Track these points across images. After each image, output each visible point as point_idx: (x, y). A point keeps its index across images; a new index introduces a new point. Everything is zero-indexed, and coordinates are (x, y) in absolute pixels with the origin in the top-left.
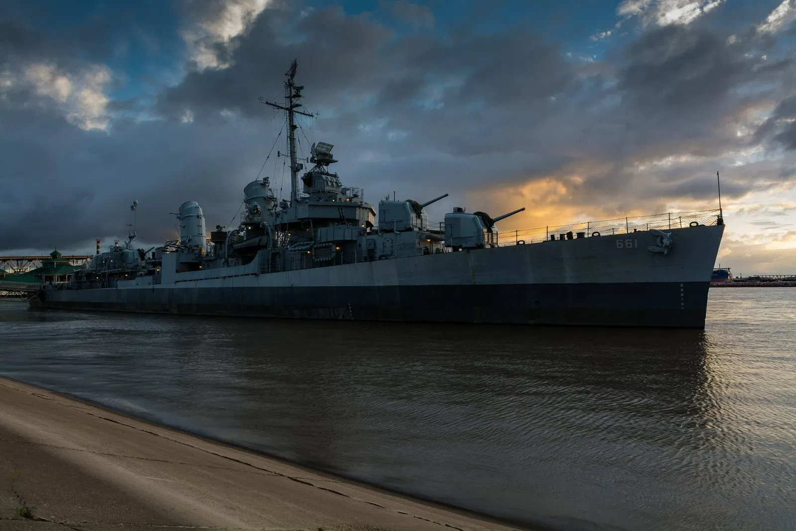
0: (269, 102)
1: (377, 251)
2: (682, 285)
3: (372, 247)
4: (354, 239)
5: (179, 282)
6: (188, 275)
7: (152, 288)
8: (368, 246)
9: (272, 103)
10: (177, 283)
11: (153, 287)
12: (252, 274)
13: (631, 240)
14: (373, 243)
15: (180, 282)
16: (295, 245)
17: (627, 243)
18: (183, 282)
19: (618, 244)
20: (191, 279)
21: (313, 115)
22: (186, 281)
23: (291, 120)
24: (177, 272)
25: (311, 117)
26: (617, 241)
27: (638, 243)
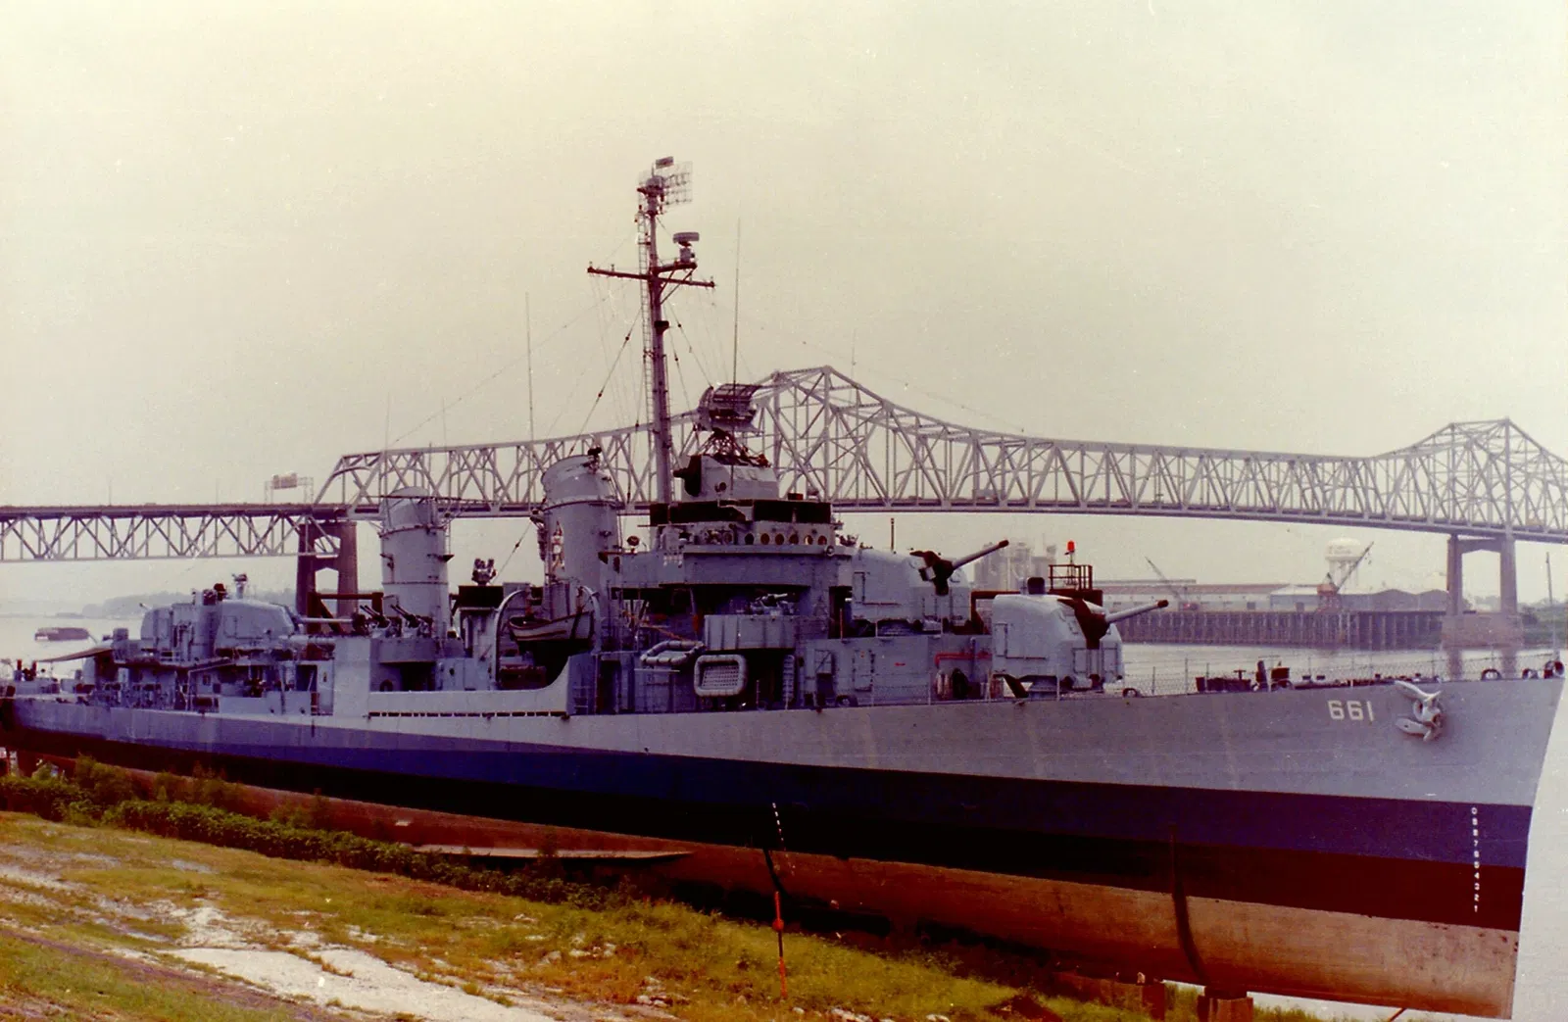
0: (595, 268)
1: (839, 680)
2: (1474, 811)
3: (827, 670)
4: (789, 645)
5: (377, 714)
6: (401, 699)
7: (310, 724)
8: (818, 665)
9: (602, 268)
10: (373, 718)
11: (313, 722)
12: (553, 714)
13: (1358, 703)
14: (829, 659)
15: (381, 717)
16: (655, 647)
17: (1351, 710)
18: (387, 718)
19: (1332, 710)
20: (408, 711)
21: (715, 282)
22: (396, 715)
23: (656, 305)
24: (373, 687)
25: (710, 288)
26: (1330, 703)
27: (1374, 709)
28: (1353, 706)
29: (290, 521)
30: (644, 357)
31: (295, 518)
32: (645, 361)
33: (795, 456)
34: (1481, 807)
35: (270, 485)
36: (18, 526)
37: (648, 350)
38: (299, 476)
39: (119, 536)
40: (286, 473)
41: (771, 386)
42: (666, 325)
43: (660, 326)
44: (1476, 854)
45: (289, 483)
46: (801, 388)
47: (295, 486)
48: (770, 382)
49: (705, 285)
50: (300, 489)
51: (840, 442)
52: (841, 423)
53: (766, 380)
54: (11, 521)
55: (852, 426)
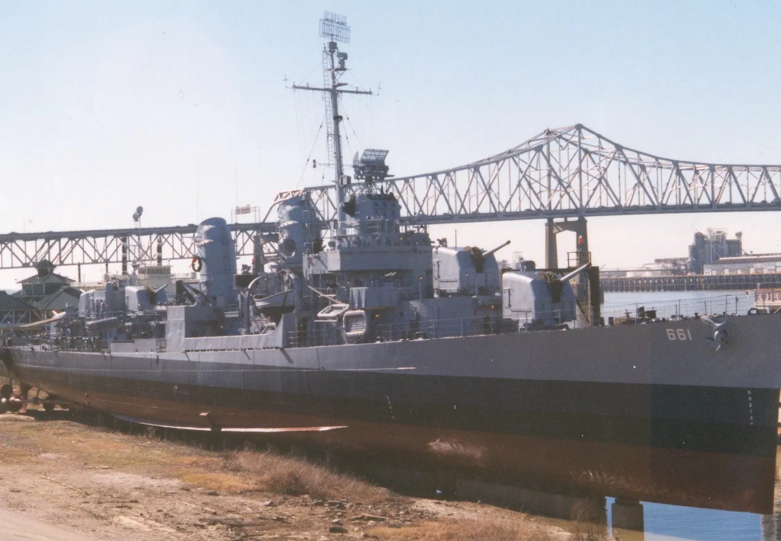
0: (297, 85)
2: (749, 392)
5: (189, 351)
6: (202, 342)
9: (301, 85)
10: (188, 353)
11: (157, 356)
12: (276, 348)
13: (682, 330)
17: (679, 334)
18: (193, 353)
19: (669, 334)
20: (204, 349)
21: (372, 91)
22: (198, 351)
23: (335, 107)
24: (187, 336)
25: (369, 95)
26: (667, 330)
27: (691, 334)
28: (680, 332)
29: (248, 234)
30: (328, 137)
31: (250, 232)
32: (328, 140)
33: (560, 181)
34: (752, 390)
35: (234, 212)
36: (81, 242)
37: (330, 133)
38: (251, 206)
39: (143, 248)
40: (243, 205)
41: (544, 139)
42: (341, 118)
43: (337, 118)
44: (751, 418)
45: (246, 210)
46: (564, 139)
47: (249, 212)
48: (543, 136)
49: (366, 93)
50: (252, 214)
51: (590, 172)
52: (590, 160)
53: (541, 134)
54: (77, 240)
55: (597, 161)
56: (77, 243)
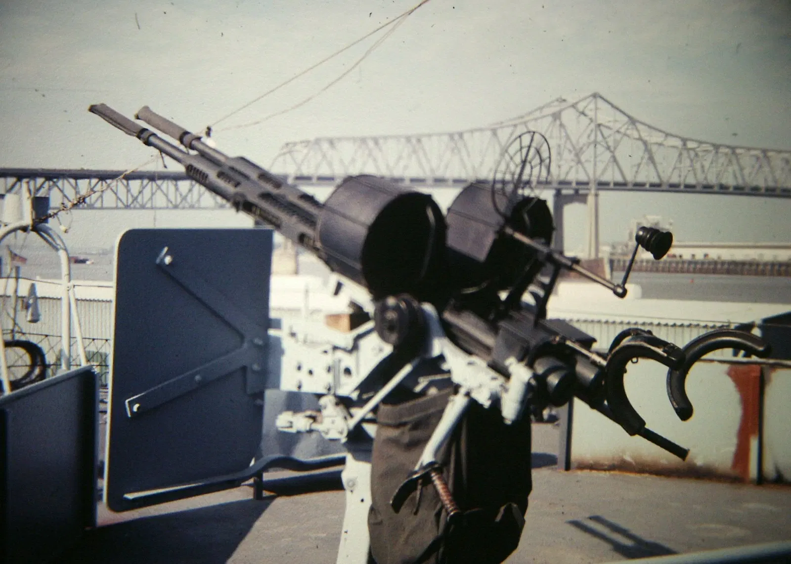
36: (60, 183)
54: (55, 180)
56: (55, 184)
